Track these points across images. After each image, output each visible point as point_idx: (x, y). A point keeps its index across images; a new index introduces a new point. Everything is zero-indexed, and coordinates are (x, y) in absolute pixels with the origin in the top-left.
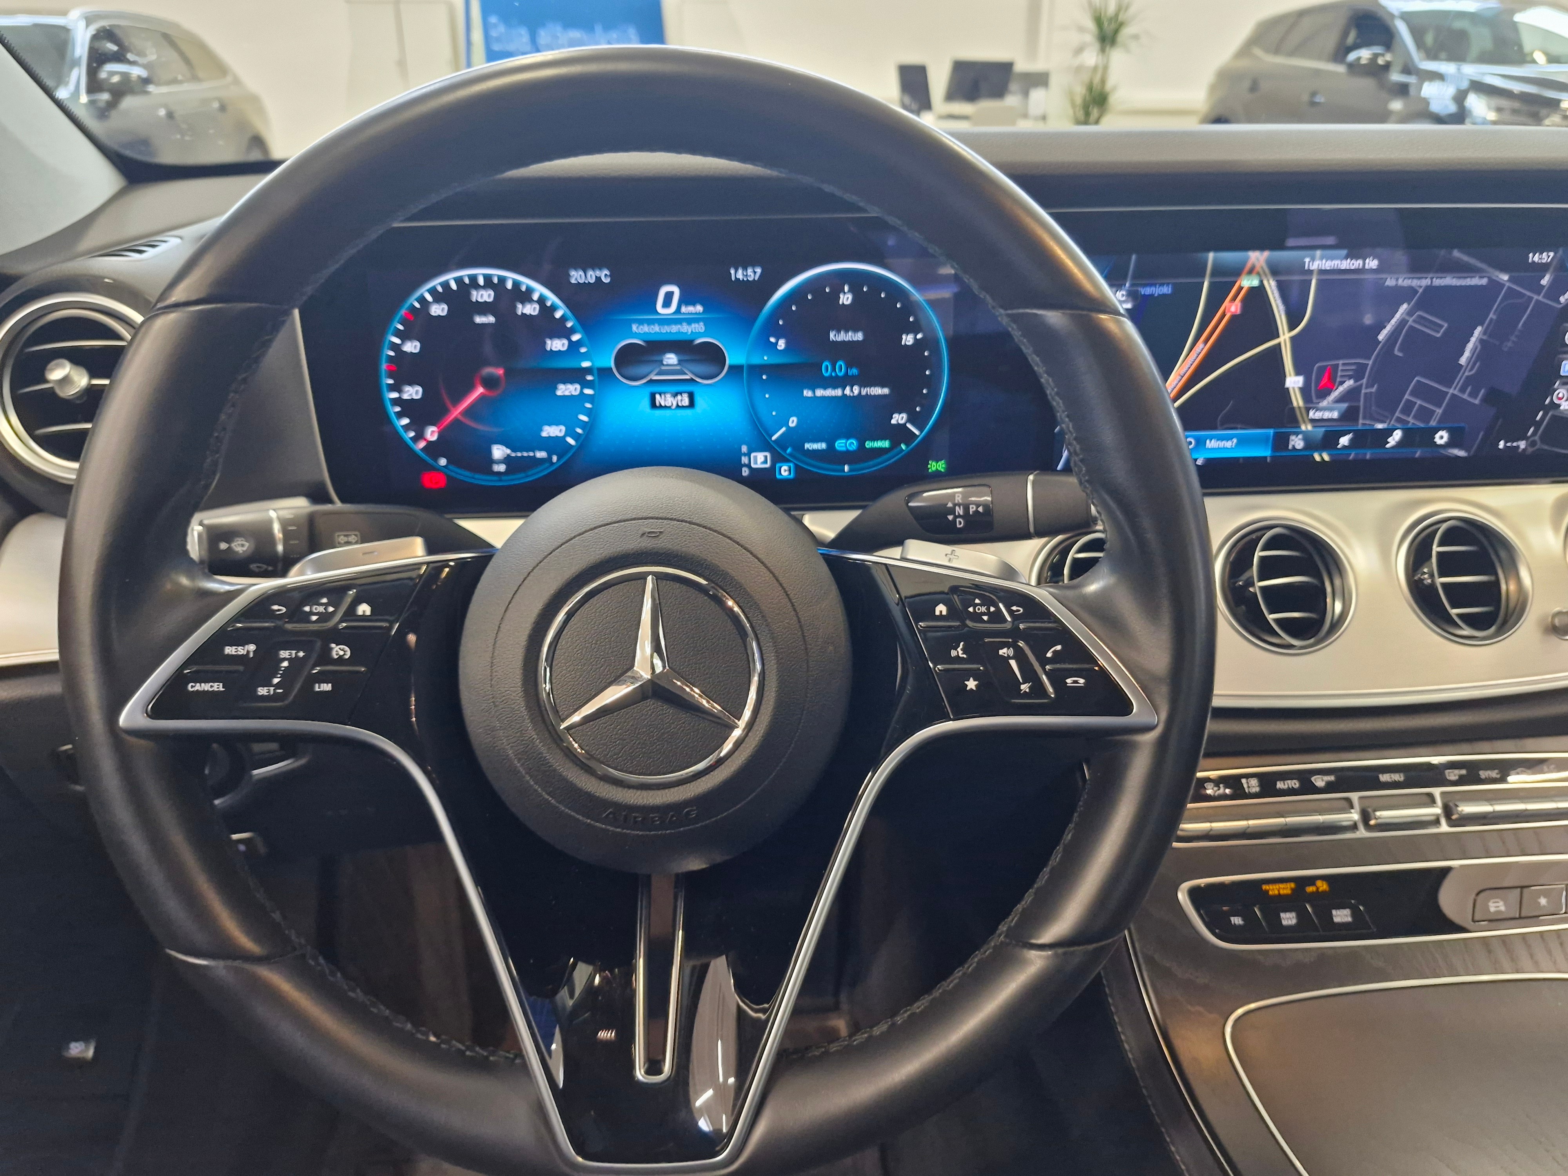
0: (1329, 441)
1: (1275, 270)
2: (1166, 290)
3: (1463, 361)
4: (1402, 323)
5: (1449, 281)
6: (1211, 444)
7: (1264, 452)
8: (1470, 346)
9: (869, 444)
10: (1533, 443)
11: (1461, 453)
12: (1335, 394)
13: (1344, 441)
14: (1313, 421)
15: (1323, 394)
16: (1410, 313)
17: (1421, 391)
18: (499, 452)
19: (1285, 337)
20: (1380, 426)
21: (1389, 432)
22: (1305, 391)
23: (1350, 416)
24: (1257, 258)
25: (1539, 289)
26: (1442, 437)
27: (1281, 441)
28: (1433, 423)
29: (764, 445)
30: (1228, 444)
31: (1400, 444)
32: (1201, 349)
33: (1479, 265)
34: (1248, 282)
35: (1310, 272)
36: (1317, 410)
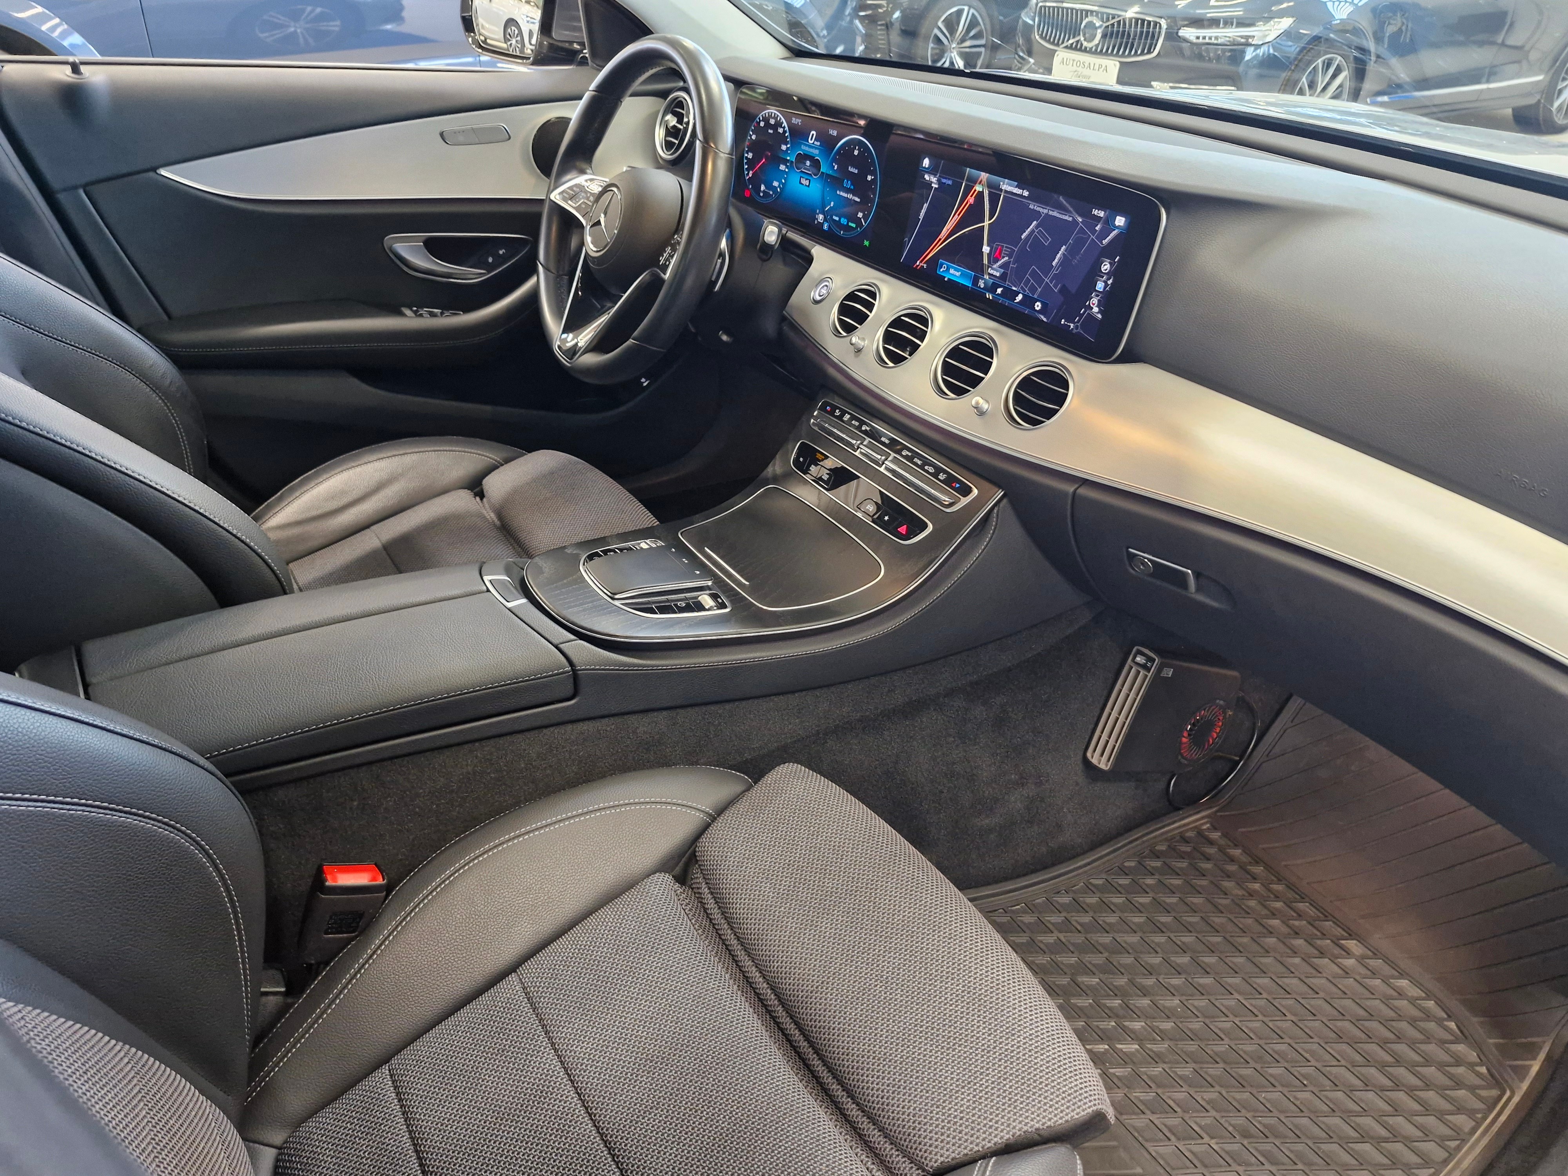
0: (993, 289)
1: (990, 185)
2: (950, 182)
3: (1054, 264)
4: (1033, 231)
5: (1055, 214)
6: (952, 271)
7: (968, 283)
8: (1058, 256)
9: (851, 224)
10: (1077, 327)
11: (1045, 320)
12: (1000, 263)
13: (999, 291)
14: (989, 274)
15: (996, 261)
16: (1037, 227)
17: (1034, 274)
18: (763, 188)
19: (986, 223)
20: (1014, 288)
21: (1017, 293)
22: (989, 255)
23: (1003, 277)
24: (984, 176)
25: (1094, 231)
26: (1038, 306)
27: (975, 281)
28: (1035, 296)
29: (823, 213)
30: (958, 274)
31: (1020, 303)
32: (957, 218)
33: (1071, 209)
34: (978, 188)
35: (1001, 190)
36: (993, 269)
